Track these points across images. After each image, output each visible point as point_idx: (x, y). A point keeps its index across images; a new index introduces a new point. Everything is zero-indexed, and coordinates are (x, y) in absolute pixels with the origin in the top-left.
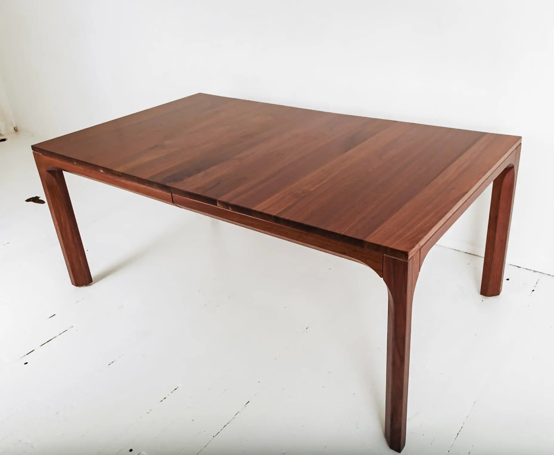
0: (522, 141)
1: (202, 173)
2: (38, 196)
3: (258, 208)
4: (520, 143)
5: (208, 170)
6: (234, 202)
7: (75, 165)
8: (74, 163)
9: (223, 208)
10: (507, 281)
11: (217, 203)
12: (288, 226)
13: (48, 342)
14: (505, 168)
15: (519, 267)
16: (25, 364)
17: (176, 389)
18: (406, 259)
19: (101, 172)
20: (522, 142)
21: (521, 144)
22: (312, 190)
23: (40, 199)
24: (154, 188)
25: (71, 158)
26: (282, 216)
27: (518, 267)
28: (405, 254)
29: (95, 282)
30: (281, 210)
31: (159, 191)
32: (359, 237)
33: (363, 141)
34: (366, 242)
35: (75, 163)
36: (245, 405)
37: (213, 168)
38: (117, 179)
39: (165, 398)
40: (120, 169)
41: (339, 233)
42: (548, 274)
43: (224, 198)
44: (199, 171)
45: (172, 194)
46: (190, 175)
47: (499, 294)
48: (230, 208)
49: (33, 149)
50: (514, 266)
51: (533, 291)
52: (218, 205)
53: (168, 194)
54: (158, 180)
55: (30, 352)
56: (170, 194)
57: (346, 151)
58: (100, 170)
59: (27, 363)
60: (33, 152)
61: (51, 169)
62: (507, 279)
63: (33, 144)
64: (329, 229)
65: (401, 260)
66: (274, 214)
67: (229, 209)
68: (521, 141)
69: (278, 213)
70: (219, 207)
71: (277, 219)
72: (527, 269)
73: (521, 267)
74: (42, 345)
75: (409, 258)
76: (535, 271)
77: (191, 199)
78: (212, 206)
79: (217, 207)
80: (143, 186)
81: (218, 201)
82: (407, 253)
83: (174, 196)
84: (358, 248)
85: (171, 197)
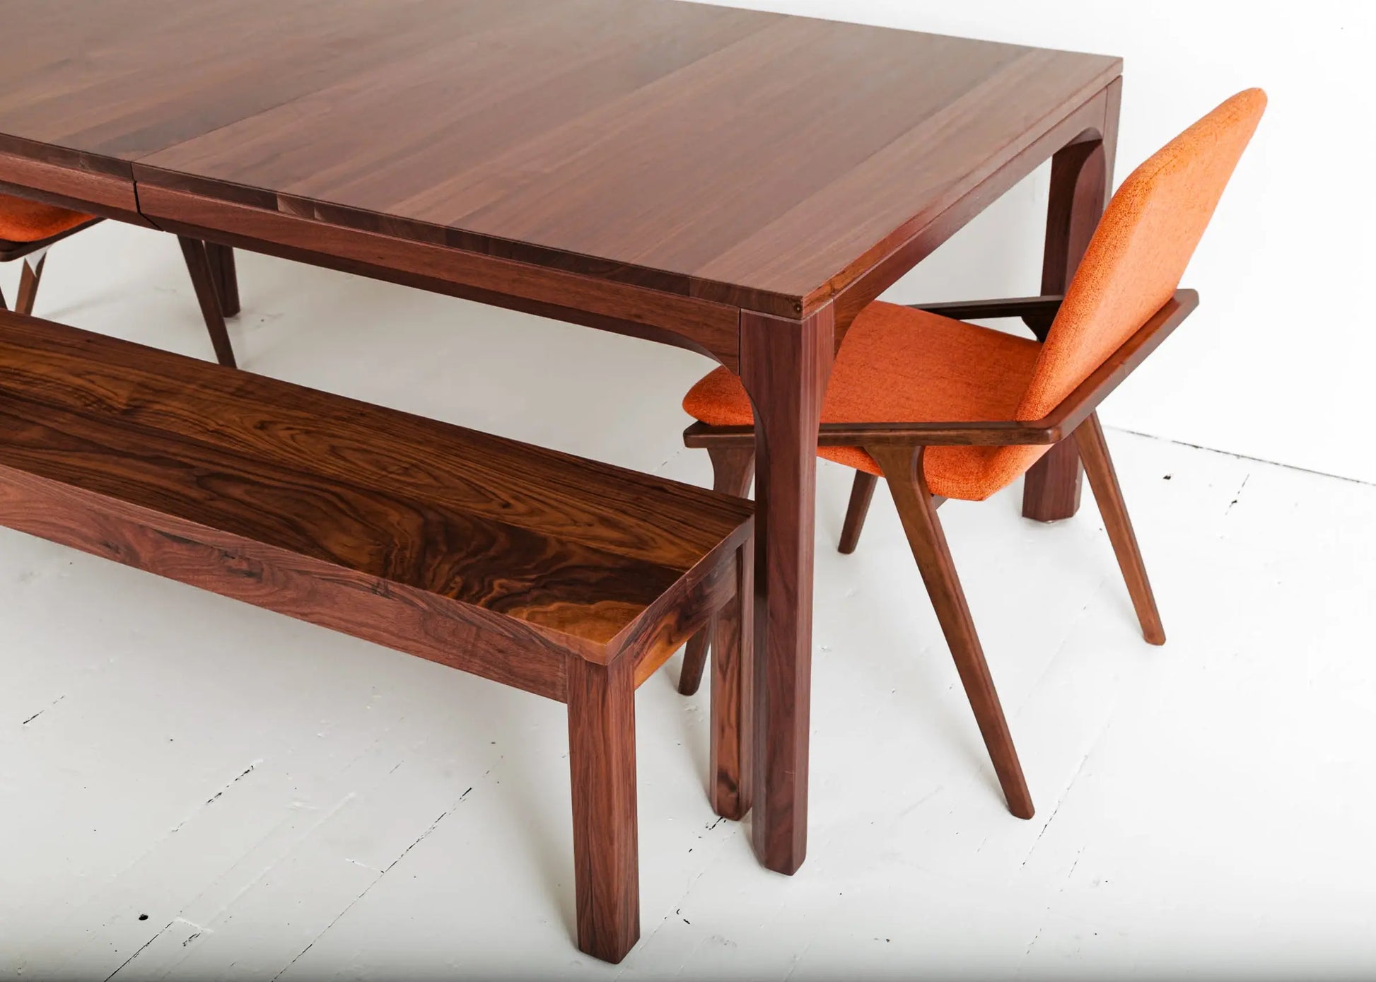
0: (1124, 70)
1: (223, 132)
3: (400, 209)
4: (1117, 75)
5: (240, 125)
6: (326, 197)
9: (296, 215)
10: (1166, 480)
11: (278, 199)
12: (486, 252)
15: (1197, 447)
18: (794, 314)
20: (1122, 74)
21: (1119, 77)
24: (78, 170)
26: (471, 228)
27: (1194, 448)
28: (794, 304)
33: (692, 61)
34: (696, 280)
37: (252, 121)
39: (220, 794)
42: (1271, 463)
43: (297, 189)
44: (210, 127)
45: (137, 184)
48: (316, 214)
50: (1185, 444)
51: (1235, 501)
52: (279, 210)
53: (124, 184)
54: (91, 146)
56: (128, 184)
62: (1164, 476)
65: (785, 319)
66: (446, 222)
67: (314, 219)
68: (1121, 70)
70: (281, 212)
72: (1218, 451)
73: (1201, 448)
76: (1238, 456)
77: (196, 197)
78: (263, 211)
79: (275, 213)
80: (44, 165)
81: (281, 196)
82: (800, 301)
83: (144, 189)
84: (673, 297)
85: (133, 194)
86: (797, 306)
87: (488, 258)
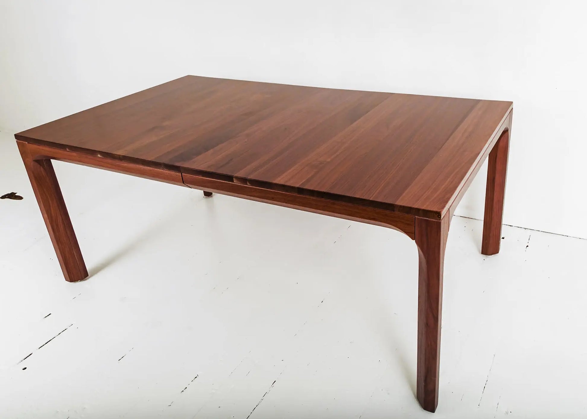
1: (211, 151)
2: (15, 192)
3: (279, 180)
5: (217, 148)
6: (252, 177)
7: (67, 151)
8: (66, 149)
9: (240, 184)
10: (504, 239)
11: (234, 179)
12: (313, 196)
13: (46, 343)
14: (503, 131)
16: (23, 369)
17: (196, 377)
18: (438, 219)
19: (99, 157)
20: (513, 107)
22: (329, 160)
23: (16, 194)
24: (161, 169)
25: (63, 145)
26: (306, 187)
27: (510, 226)
28: (438, 215)
29: (92, 276)
30: (303, 181)
31: (167, 172)
32: (389, 201)
33: (367, 112)
34: (397, 206)
35: (68, 150)
36: (272, 385)
37: (220, 146)
38: (118, 163)
39: (186, 388)
40: (121, 152)
41: (368, 199)
43: (241, 174)
44: (206, 149)
45: (182, 174)
46: (198, 153)
47: (498, 253)
48: (248, 184)
49: (16, 139)
51: (528, 246)
52: (234, 182)
53: (178, 174)
54: (165, 160)
55: (28, 357)
56: (180, 174)
57: (352, 123)
58: (97, 155)
59: (25, 368)
60: (16, 141)
61: (39, 159)
62: (503, 237)
63: (16, 133)
64: (357, 196)
65: (434, 220)
66: (297, 186)
67: (247, 185)
69: (300, 185)
70: (235, 183)
71: (300, 190)
72: (518, 227)
74: (40, 347)
75: (442, 217)
76: (525, 229)
77: (204, 178)
78: (228, 182)
79: (233, 183)
80: (149, 168)
81: (235, 177)
82: (440, 213)
83: (185, 175)
84: (388, 212)
85: (181, 177)
86: (439, 215)
87: (314, 198)
